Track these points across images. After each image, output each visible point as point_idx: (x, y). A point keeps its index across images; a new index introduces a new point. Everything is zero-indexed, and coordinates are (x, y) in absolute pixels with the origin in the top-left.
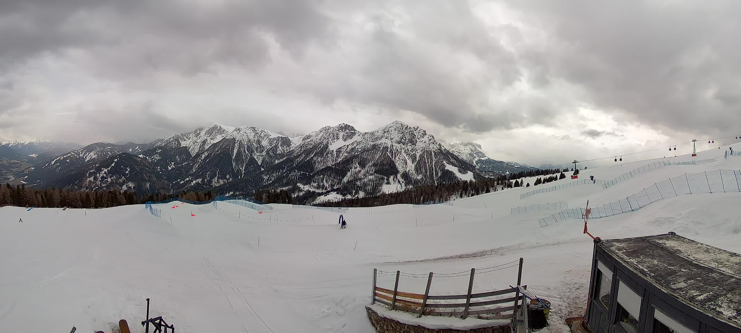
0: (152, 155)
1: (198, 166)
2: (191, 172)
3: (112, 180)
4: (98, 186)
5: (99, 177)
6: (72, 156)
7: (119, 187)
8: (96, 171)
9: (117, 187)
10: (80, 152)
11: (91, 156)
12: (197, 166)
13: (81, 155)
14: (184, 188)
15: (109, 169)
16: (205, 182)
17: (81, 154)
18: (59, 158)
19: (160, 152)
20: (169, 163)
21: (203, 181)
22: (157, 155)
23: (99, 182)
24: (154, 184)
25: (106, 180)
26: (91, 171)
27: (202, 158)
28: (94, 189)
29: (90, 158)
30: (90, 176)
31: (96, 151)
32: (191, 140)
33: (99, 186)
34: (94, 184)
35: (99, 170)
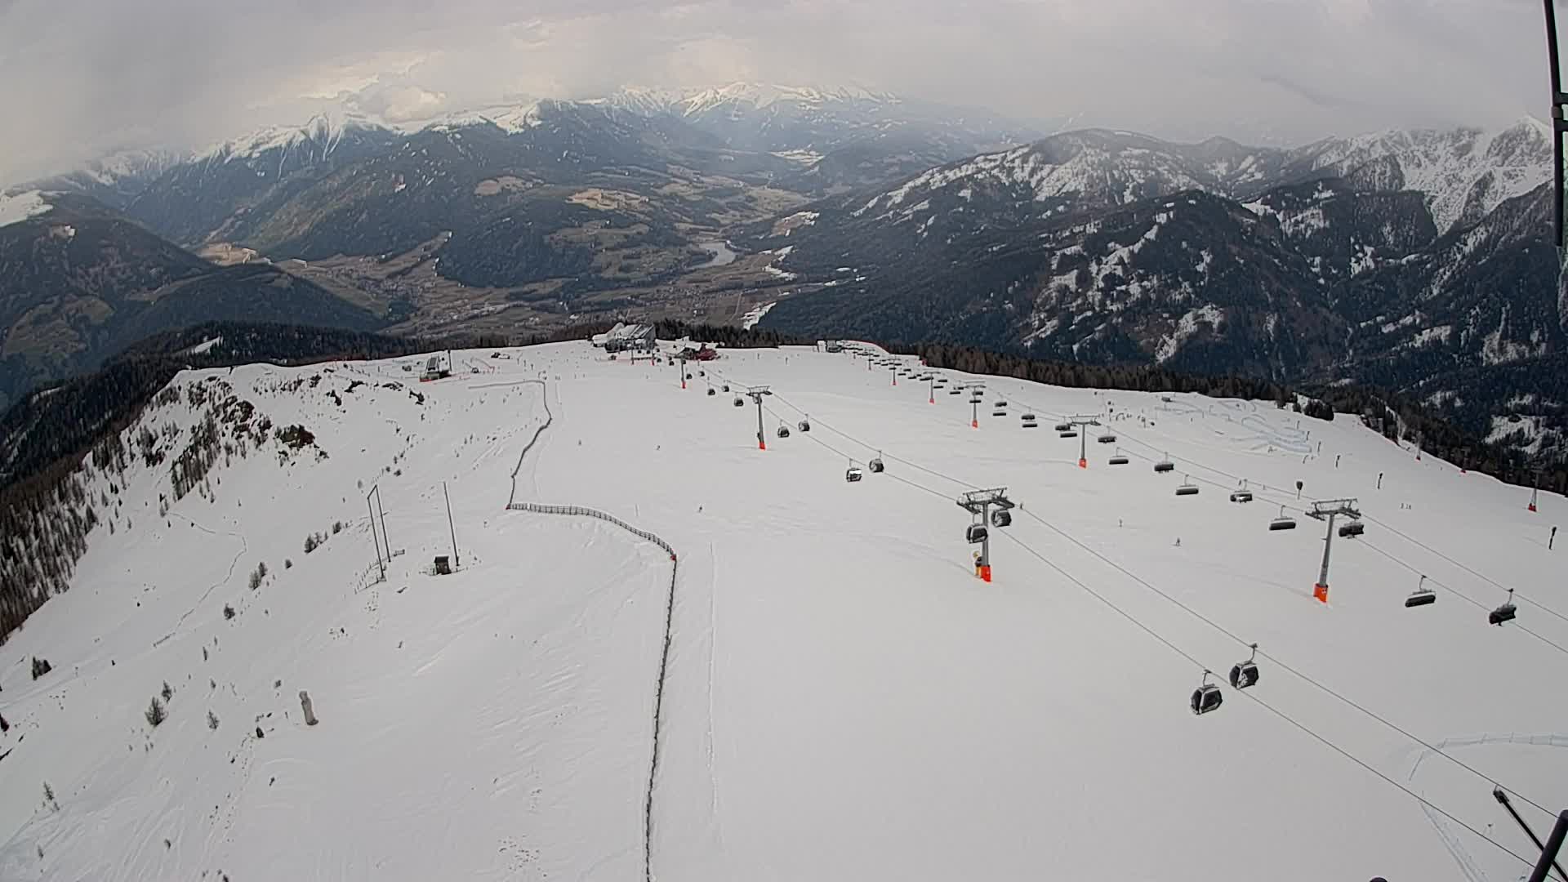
0: (1298, 207)
1: (1449, 278)
2: (1424, 297)
3: (1145, 290)
4: (1093, 309)
5: (1098, 274)
6: (980, 176)
7: (1170, 318)
8: (1085, 254)
9: (1162, 317)
10: (1013, 161)
11: (1062, 182)
12: (1445, 277)
13: (1019, 175)
14: (1388, 351)
15: (1136, 251)
16: (1460, 341)
17: (1016, 170)
18: (922, 180)
19: (1326, 199)
20: (1357, 247)
21: (1454, 336)
22: (1315, 212)
23: (1099, 296)
24: (1293, 320)
25: (1123, 287)
26: (1068, 251)
27: (1467, 250)
28: (1077, 319)
29: (1056, 189)
30: (1063, 269)
31: (1080, 161)
32: (1439, 167)
33: (1097, 309)
34: (1079, 301)
35: (1097, 248)
